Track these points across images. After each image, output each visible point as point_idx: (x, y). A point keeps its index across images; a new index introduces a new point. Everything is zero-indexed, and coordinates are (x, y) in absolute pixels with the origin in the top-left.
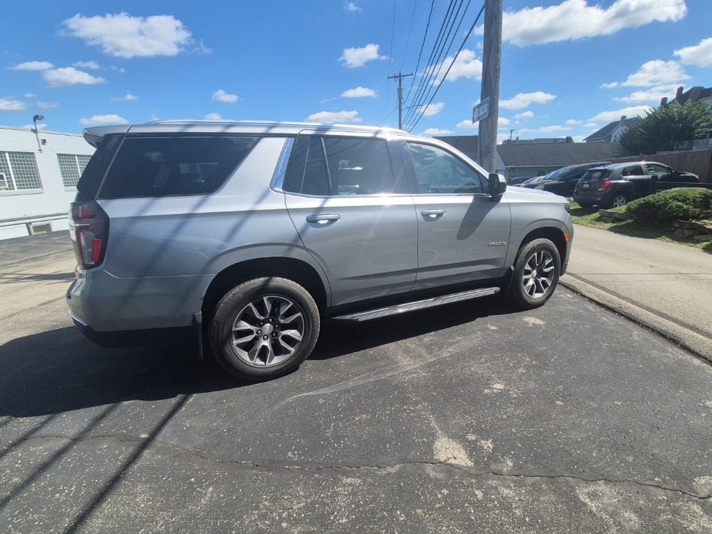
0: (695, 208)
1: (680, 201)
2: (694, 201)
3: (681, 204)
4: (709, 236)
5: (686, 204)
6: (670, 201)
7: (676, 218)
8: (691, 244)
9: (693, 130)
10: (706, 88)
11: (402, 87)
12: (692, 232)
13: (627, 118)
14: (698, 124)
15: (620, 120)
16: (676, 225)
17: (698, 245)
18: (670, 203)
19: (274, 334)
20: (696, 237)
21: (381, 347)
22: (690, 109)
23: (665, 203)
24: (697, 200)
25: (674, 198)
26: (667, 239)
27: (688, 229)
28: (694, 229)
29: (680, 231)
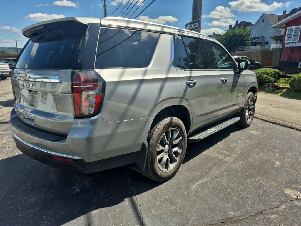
0: (272, 78)
1: (266, 75)
2: (271, 74)
3: (266, 76)
4: (281, 90)
5: (269, 76)
6: (262, 74)
7: (266, 82)
8: (275, 94)
9: (245, 41)
10: (247, 22)
11: (106, 5)
12: (273, 89)
13: (215, 34)
14: (247, 39)
15: (212, 34)
16: (266, 85)
17: (278, 94)
18: (262, 75)
19: (169, 151)
20: (276, 91)
21: (204, 153)
22: (243, 32)
23: (260, 75)
24: (273, 74)
25: (264, 73)
26: (264, 92)
27: (271, 87)
28: (274, 87)
29: (268, 88)
